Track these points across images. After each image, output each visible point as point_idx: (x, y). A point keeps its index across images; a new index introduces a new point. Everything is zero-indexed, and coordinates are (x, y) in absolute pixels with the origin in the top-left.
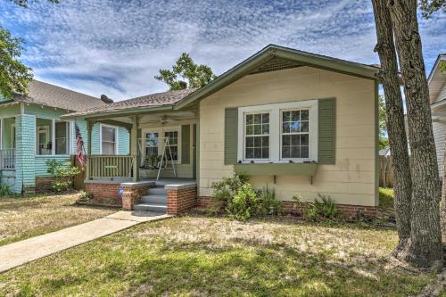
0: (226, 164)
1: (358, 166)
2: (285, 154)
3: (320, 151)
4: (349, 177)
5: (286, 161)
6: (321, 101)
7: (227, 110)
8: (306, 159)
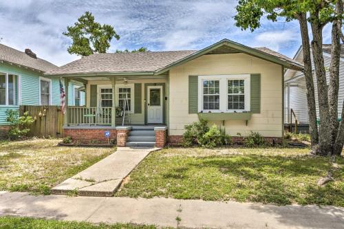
0: (189, 113)
1: (273, 115)
2: (230, 107)
3: (251, 105)
4: (268, 121)
5: (232, 111)
6: (252, 75)
7: (190, 77)
8: (243, 110)
